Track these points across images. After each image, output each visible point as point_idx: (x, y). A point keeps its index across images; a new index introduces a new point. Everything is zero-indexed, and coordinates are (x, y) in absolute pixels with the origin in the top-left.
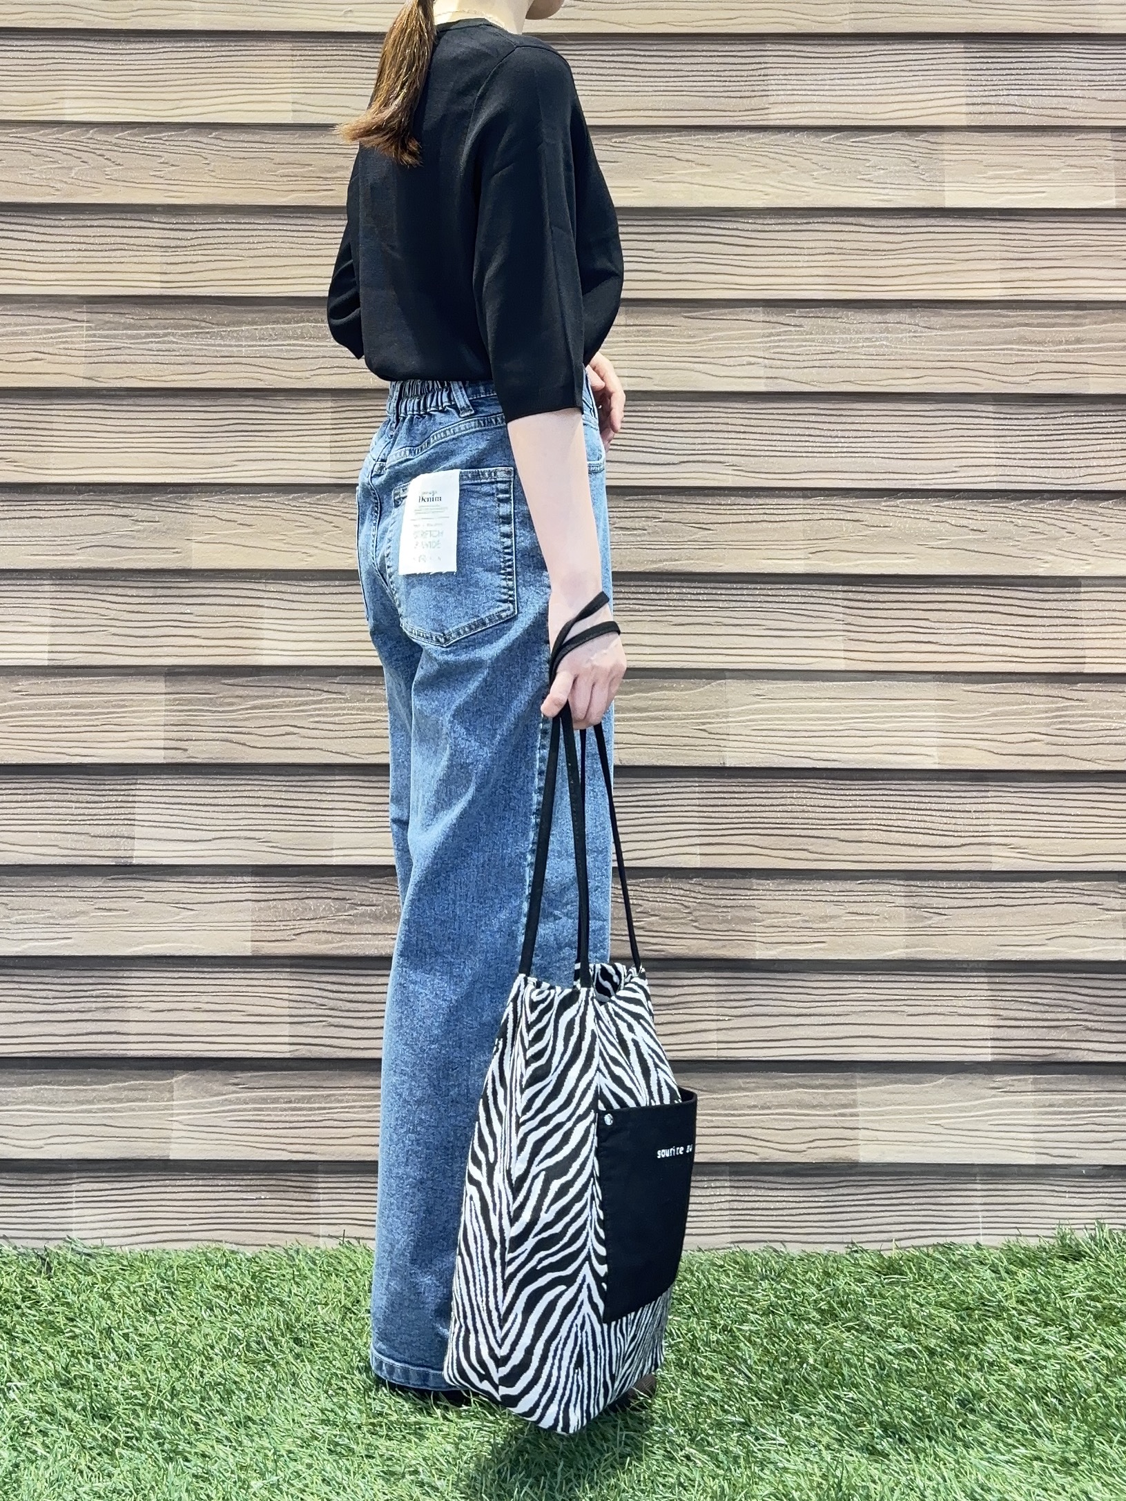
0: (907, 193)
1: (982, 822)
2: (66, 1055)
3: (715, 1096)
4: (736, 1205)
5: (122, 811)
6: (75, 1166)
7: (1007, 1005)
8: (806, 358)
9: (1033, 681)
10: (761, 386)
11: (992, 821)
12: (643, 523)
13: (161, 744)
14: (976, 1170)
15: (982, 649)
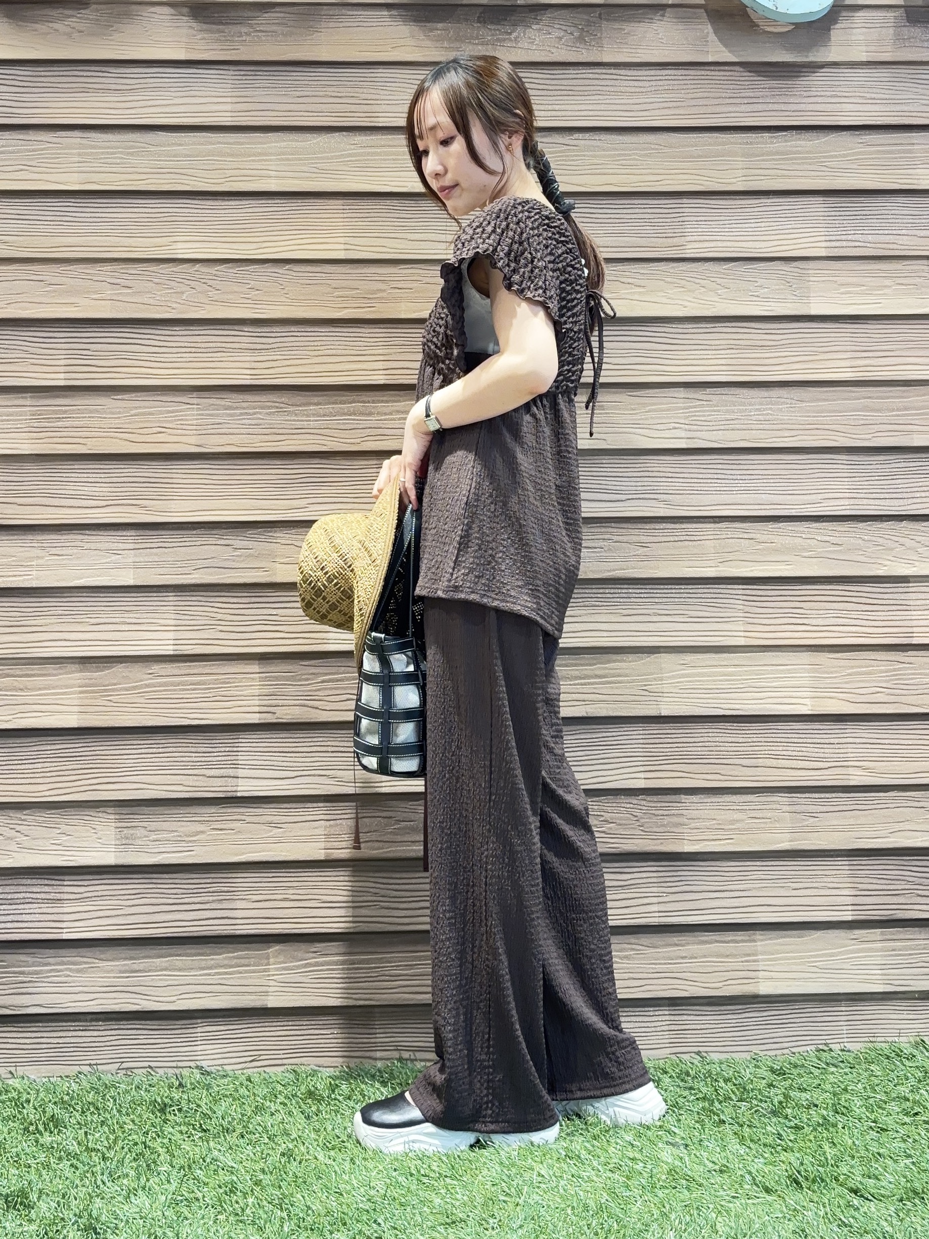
0: (784, 305)
1: (843, 751)
2: (191, 934)
3: (657, 950)
4: (673, 1027)
5: (229, 758)
6: (200, 1014)
7: (862, 880)
8: (714, 423)
9: (877, 651)
10: (682, 444)
11: (850, 750)
12: (601, 544)
13: (257, 709)
14: (840, 997)
15: (841, 629)
